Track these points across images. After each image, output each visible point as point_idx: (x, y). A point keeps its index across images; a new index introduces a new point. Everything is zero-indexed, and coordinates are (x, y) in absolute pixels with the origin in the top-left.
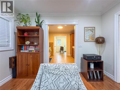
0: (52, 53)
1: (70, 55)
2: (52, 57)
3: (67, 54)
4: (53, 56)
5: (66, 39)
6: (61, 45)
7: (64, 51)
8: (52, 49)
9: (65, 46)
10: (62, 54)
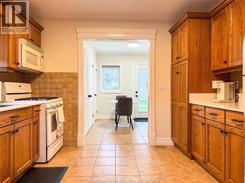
0: (70, 132)
1: (167, 141)
2: (72, 154)
3: (155, 132)
4: (76, 146)
6: (117, 91)
7: (133, 117)
8: (66, 111)
9: (136, 94)
10: (123, 136)
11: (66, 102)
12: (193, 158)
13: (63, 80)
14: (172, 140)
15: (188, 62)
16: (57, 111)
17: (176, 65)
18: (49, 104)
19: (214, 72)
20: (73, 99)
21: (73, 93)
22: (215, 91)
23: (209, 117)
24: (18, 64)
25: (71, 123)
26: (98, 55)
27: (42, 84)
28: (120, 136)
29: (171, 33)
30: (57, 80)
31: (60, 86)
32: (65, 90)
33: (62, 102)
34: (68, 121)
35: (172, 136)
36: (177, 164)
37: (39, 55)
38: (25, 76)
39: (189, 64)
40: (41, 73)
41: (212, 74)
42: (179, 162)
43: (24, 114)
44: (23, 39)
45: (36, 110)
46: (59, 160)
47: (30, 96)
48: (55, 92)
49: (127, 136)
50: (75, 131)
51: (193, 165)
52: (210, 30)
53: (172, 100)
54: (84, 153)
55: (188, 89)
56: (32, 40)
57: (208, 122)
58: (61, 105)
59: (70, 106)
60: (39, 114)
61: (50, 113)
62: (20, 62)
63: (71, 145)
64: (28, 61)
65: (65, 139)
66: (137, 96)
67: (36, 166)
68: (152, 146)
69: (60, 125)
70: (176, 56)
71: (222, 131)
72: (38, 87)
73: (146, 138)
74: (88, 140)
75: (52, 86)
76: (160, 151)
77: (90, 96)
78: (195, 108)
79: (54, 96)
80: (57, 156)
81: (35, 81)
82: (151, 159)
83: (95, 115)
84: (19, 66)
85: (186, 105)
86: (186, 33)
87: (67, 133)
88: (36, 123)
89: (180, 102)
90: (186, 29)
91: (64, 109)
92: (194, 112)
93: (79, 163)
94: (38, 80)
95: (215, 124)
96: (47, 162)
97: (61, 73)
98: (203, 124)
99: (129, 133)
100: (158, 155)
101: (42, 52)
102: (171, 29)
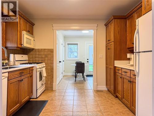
0: (49, 82)
1: (104, 88)
2: (50, 94)
3: (97, 83)
4: (52, 90)
5: (92, 42)
6: (77, 59)
7: (85, 74)
8: (47, 70)
9: (88, 61)
10: (79, 85)
11: (47, 65)
12: (117, 97)
13: (45, 53)
14: (106, 87)
15: (114, 43)
16: (42, 70)
17: (108, 44)
18: (38, 66)
19: (129, 48)
20: (51, 63)
21: (51, 60)
22: (129, 59)
23: (123, 73)
24: (22, 45)
25: (50, 77)
26: (65, 37)
27: (34, 55)
28: (77, 85)
29: (106, 26)
30: (42, 53)
31: (44, 56)
32: (46, 58)
33: (45, 65)
34: (48, 76)
35: (106, 85)
36: (108, 100)
37: (32, 39)
38: (24, 51)
39: (114, 44)
40: (33, 49)
41: (128, 50)
42: (108, 99)
43: (26, 72)
44: (24, 31)
45: (31, 69)
46: (43, 97)
47: (27, 62)
48: (41, 59)
49: (82, 85)
50: (52, 82)
51: (116, 101)
52: (126, 25)
53: (106, 64)
54: (57, 93)
55: (114, 58)
56: (29, 31)
57: (123, 76)
58: (44, 67)
59: (49, 67)
60: (33, 71)
61: (39, 71)
62: (23, 43)
63: (49, 89)
64: (27, 43)
65: (46, 86)
66: (88, 62)
67: (31, 100)
68: (95, 91)
69: (44, 78)
70: (108, 39)
71: (129, 81)
72: (31, 57)
73: (92, 86)
74: (59, 87)
75: (39, 56)
76: (99, 93)
77: (60, 62)
78: (117, 69)
79: (40, 62)
80: (42, 95)
81: (30, 53)
82: (93, 97)
83: (63, 73)
84: (23, 46)
85: (113, 67)
86: (113, 27)
87: (48, 83)
88: (32, 76)
89: (110, 65)
90: (113, 24)
91: (46, 69)
92: (117, 71)
93: (54, 99)
94: (32, 53)
95: (126, 77)
96: (37, 98)
97: (45, 49)
98: (121, 78)
99: (82, 83)
100: (98, 95)
101: (34, 37)
102: (105, 24)
